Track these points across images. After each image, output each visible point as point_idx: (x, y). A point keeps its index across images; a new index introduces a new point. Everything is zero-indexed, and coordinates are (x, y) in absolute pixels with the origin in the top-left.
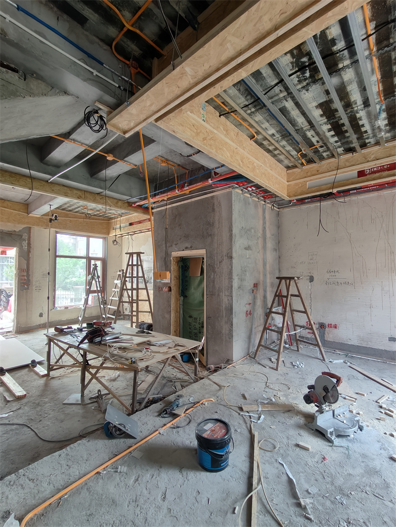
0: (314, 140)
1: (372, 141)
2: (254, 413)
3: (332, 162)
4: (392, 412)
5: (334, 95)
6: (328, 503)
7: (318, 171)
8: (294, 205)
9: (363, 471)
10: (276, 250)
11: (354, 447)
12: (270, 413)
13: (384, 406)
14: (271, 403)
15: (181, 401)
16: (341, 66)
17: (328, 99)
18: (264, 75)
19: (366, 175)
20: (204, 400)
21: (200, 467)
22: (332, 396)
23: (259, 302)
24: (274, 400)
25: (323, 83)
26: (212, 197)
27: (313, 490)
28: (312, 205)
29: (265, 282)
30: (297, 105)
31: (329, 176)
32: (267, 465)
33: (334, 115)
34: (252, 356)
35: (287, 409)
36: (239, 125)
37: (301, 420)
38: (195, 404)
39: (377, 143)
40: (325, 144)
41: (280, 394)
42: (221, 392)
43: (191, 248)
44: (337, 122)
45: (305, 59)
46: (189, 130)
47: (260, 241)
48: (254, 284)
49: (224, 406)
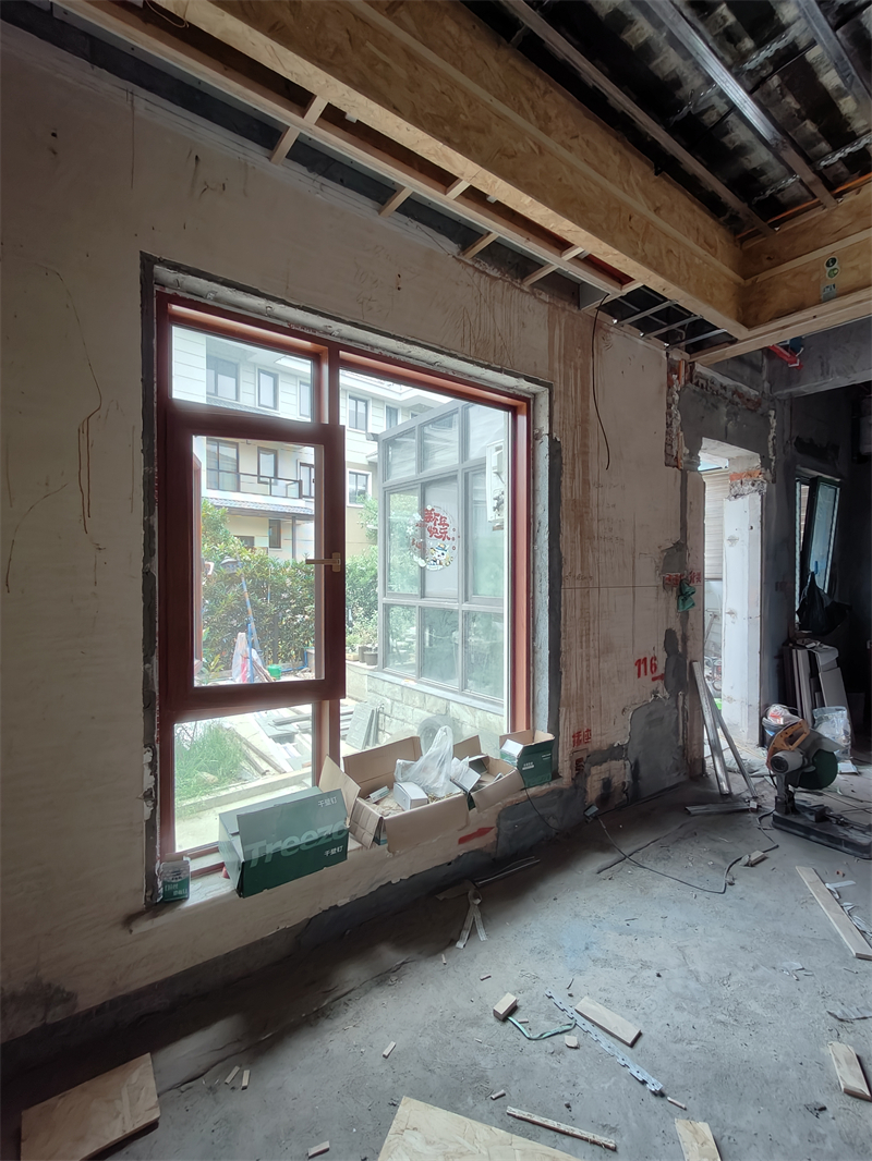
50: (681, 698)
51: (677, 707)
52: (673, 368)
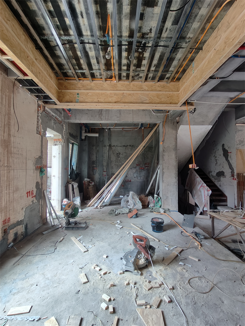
50: (40, 201)
51: (39, 204)
52: (39, 106)
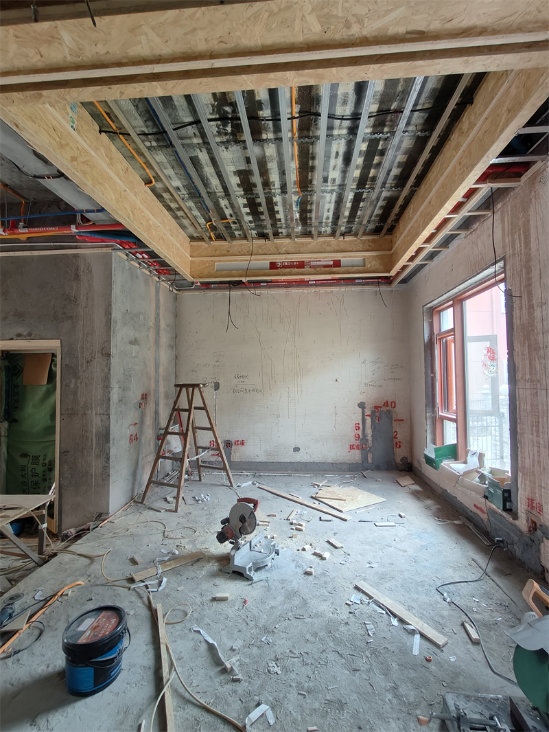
0: (228, 212)
1: (284, 231)
2: (151, 580)
3: (244, 245)
4: (301, 525)
5: (254, 167)
6: (255, 650)
7: (228, 251)
8: (197, 289)
9: (283, 599)
10: (172, 347)
11: (273, 576)
12: (175, 572)
13: (294, 522)
14: (174, 558)
15: (17, 605)
16: (264, 136)
17: (247, 169)
18: (176, 103)
19: (277, 268)
20: (66, 588)
21: (72, 697)
22: (249, 525)
23: (149, 421)
24: (177, 552)
25: (245, 148)
26: (76, 256)
27: (238, 644)
28: (220, 293)
29: (157, 391)
30: (213, 161)
31: (241, 261)
32: (179, 641)
33: (252, 190)
34: (138, 501)
35: (196, 559)
36: (129, 158)
37: (214, 566)
38: (46, 601)
39: (288, 236)
40: (239, 221)
41: (184, 542)
42: (95, 566)
43: (30, 336)
44: (254, 199)
45: (228, 109)
46: (47, 135)
47: (152, 334)
48: (142, 395)
49: (102, 585)
